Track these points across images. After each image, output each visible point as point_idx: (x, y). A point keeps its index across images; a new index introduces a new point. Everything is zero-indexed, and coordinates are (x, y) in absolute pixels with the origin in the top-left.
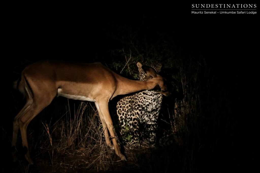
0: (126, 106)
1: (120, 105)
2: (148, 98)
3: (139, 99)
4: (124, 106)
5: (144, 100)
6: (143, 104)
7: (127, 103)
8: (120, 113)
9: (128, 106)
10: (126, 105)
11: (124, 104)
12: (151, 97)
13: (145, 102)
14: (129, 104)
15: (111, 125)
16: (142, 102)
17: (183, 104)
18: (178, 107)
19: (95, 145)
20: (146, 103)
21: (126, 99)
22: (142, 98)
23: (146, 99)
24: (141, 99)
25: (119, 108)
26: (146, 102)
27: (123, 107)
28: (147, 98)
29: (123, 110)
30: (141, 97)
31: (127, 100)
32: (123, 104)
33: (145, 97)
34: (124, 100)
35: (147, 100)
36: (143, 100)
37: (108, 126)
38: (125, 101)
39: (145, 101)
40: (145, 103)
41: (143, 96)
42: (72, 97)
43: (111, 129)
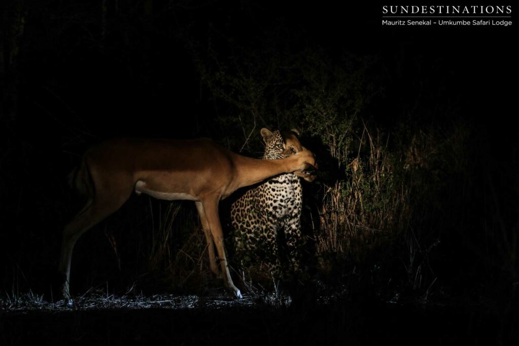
0: (246, 209)
1: (238, 208)
2: (281, 189)
3: (266, 194)
4: (243, 208)
5: (273, 193)
6: (272, 202)
7: (247, 203)
8: (239, 219)
9: (249, 209)
10: (245, 207)
11: (243, 206)
12: (284, 185)
13: (276, 196)
14: (250, 206)
15: (220, 238)
16: (271, 197)
17: (334, 207)
18: (327, 212)
19: (192, 270)
20: (277, 198)
21: (244, 198)
22: (269, 192)
23: (277, 191)
24: (269, 194)
25: (237, 213)
26: (278, 195)
27: (242, 210)
28: (279, 189)
29: (242, 215)
30: (268, 190)
31: (247, 199)
32: (241, 206)
33: (273, 188)
34: (241, 200)
35: (278, 193)
36: (271, 195)
37: (216, 240)
38: (243, 201)
39: (276, 194)
40: (275, 199)
41: (270, 187)
42: (163, 195)
43: (220, 244)
